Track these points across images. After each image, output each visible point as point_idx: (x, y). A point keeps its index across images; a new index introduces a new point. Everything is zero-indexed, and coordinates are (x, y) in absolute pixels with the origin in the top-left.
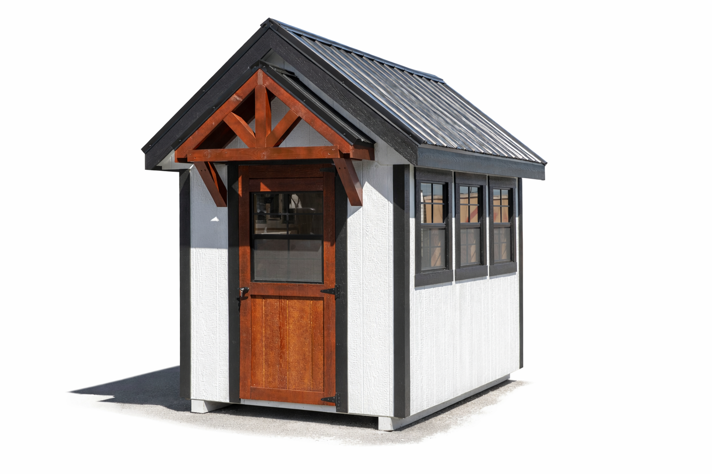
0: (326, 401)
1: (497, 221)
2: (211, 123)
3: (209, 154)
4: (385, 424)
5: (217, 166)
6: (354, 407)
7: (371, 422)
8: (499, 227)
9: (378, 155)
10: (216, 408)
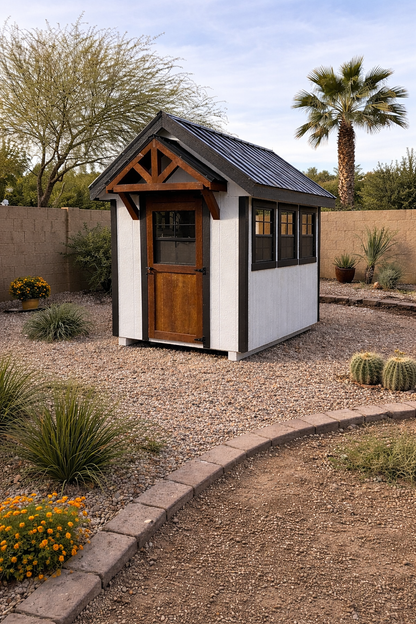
0: (196, 341)
1: (304, 233)
2: (127, 169)
3: (126, 188)
4: (232, 357)
5: (132, 196)
6: (215, 345)
7: (224, 354)
8: (304, 237)
9: (229, 188)
10: (133, 343)
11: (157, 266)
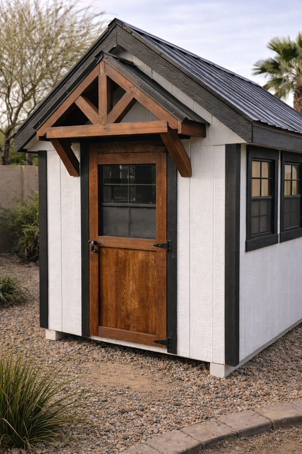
0: (159, 343)
6: (184, 351)
11: (103, 240)
